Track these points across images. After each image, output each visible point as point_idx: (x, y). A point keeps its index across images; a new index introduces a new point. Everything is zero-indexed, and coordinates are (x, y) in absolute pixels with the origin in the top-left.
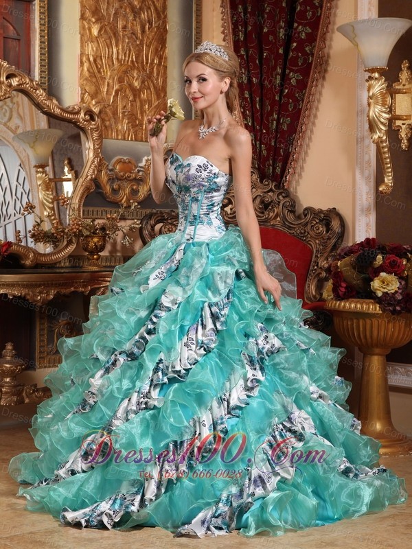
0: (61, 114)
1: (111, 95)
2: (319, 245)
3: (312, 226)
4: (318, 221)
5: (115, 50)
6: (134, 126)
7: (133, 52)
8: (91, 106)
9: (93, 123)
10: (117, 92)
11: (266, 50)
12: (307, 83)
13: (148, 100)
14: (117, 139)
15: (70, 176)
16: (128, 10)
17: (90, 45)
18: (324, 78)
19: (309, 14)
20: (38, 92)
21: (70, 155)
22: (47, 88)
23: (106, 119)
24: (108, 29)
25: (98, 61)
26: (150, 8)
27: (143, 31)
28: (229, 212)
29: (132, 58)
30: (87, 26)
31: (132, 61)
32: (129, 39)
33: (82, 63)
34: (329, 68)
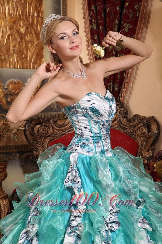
1: (5, 38)
2: (143, 141)
3: (138, 128)
4: (142, 125)
5: (7, 7)
6: (22, 59)
7: (19, 8)
10: (9, 36)
11: (108, 7)
12: (136, 30)
13: (31, 41)
14: (10, 68)
18: (147, 27)
23: (2, 54)
29: (19, 13)
31: (19, 15)
34: (150, 20)
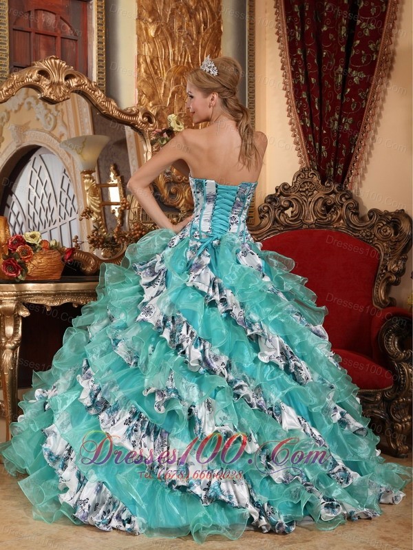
0: (119, 116)
1: (168, 97)
2: (387, 248)
3: (379, 228)
4: (385, 223)
5: (171, 51)
7: (188, 52)
8: (149, 108)
9: (151, 125)
10: (173, 94)
11: (326, 48)
12: (372, 81)
15: (116, 182)
16: (184, 11)
17: (146, 45)
18: (389, 76)
19: (373, 11)
20: (96, 93)
21: (116, 160)
22: (104, 89)
23: (163, 121)
24: (165, 30)
25: (155, 62)
26: (205, 9)
27: (199, 32)
28: (290, 215)
29: (188, 59)
30: (143, 27)
31: (188, 63)
32: (184, 39)
33: (139, 64)
34: (395, 66)
